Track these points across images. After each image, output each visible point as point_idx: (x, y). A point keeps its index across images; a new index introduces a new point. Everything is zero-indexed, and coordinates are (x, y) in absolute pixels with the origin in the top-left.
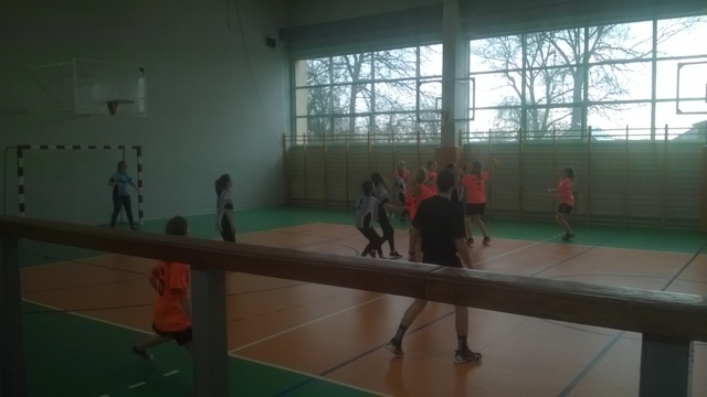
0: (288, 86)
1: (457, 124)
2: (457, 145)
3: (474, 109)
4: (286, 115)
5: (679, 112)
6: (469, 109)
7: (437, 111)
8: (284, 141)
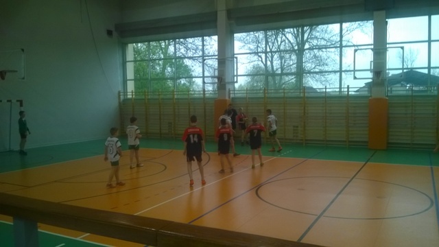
0: (121, 61)
1: (227, 85)
2: (227, 98)
3: (237, 76)
4: (120, 79)
5: (355, 78)
6: (234, 76)
7: (215, 77)
8: (119, 96)
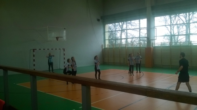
0: (103, 32)
1: (151, 41)
2: (151, 47)
3: (156, 36)
4: (103, 39)
6: (155, 37)
7: (145, 37)
8: (102, 46)
